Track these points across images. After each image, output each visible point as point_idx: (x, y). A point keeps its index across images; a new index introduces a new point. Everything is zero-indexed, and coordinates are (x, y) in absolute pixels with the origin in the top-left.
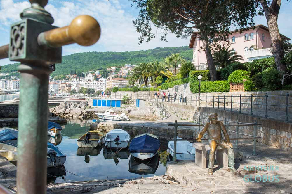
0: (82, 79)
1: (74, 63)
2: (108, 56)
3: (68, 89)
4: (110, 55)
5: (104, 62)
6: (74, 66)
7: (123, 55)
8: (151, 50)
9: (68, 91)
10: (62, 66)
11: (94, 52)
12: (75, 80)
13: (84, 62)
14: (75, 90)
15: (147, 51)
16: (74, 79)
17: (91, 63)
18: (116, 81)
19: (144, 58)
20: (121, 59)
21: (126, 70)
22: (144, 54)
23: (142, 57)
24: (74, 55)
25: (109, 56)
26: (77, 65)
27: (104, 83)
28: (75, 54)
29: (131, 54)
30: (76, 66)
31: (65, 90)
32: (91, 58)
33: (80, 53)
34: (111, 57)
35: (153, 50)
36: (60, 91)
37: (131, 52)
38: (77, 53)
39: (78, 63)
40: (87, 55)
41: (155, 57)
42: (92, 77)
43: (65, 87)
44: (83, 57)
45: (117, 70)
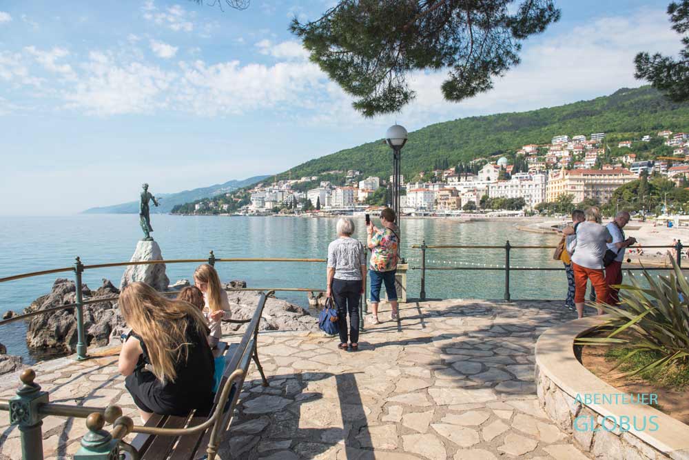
0: (472, 177)
1: (432, 146)
2: (500, 123)
3: (455, 200)
4: (507, 120)
5: (497, 136)
6: (434, 152)
7: (536, 118)
8: (604, 96)
9: (455, 205)
10: (409, 155)
11: (468, 118)
12: (454, 180)
13: (452, 142)
14: (474, 203)
15: (594, 100)
16: (453, 178)
17: (467, 142)
18: (576, 177)
19: (594, 117)
20: (533, 127)
21: (562, 149)
22: (589, 108)
23: (588, 115)
24: (428, 129)
25: (504, 123)
26: (439, 149)
27: (537, 182)
28: (428, 127)
29: (554, 114)
30: (437, 151)
31: (449, 204)
32: (465, 132)
33: (440, 124)
34: (511, 124)
35: (611, 96)
36: (439, 206)
37: (553, 108)
38: (435, 125)
39: (440, 144)
40: (456, 126)
41: (626, 114)
42: (495, 171)
43: (450, 197)
44: (448, 131)
45: (541, 152)
